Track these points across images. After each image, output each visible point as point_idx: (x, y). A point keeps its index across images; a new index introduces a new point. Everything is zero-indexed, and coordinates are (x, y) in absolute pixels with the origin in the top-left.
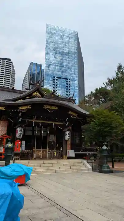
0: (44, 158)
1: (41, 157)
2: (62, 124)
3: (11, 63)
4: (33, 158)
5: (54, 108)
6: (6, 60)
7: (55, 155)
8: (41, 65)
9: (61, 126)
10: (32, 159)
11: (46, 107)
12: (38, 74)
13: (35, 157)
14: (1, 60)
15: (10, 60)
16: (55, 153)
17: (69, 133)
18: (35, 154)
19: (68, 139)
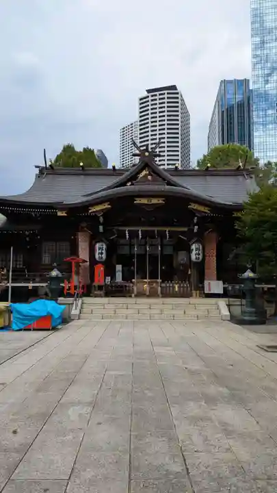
0: (153, 294)
1: (148, 293)
2: (186, 229)
3: (178, 93)
4: (133, 295)
5: (155, 201)
6: (166, 92)
7: (177, 289)
8: (246, 82)
9: (183, 233)
10: (131, 296)
11: (138, 201)
13: (135, 292)
14: (157, 93)
15: (176, 89)
16: (176, 286)
17: (197, 246)
18: (135, 288)
19: (196, 258)
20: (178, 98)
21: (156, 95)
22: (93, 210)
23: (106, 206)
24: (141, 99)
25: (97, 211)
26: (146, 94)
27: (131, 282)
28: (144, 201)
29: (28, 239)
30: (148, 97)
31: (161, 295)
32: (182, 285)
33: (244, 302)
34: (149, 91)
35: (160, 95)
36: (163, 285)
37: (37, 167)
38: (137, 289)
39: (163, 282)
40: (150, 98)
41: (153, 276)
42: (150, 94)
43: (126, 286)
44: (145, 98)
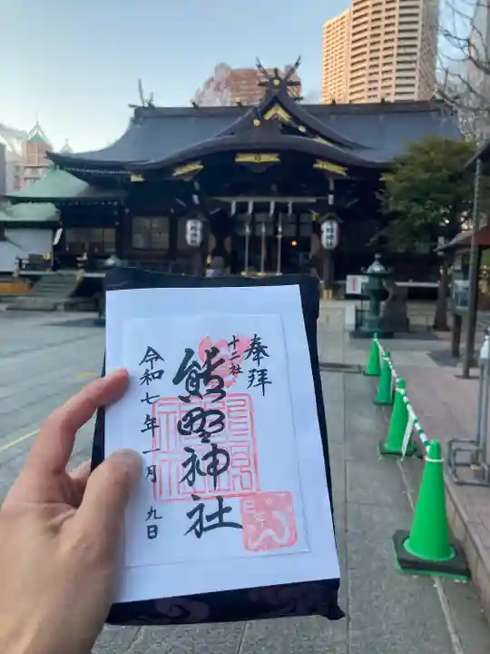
2: (313, 200)
5: (265, 158)
9: (312, 206)
11: (241, 159)
17: (329, 227)
19: (327, 244)
22: (179, 172)
23: (197, 166)
25: (183, 175)
28: (250, 158)
37: (131, 106)
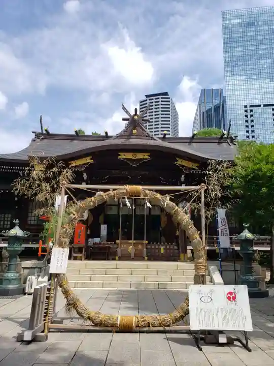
0: (138, 257)
1: (133, 256)
3: (169, 98)
4: (117, 258)
6: (160, 97)
7: (163, 251)
8: (220, 91)
10: (114, 259)
12: (217, 108)
13: (120, 255)
14: (154, 98)
15: (168, 95)
16: (162, 248)
18: (119, 250)
20: (169, 101)
21: (152, 99)
22: (74, 164)
23: (88, 160)
24: (141, 102)
26: (145, 98)
27: (115, 243)
28: (129, 156)
29: (16, 199)
30: (146, 100)
31: (146, 258)
32: (168, 247)
33: (238, 266)
34: (147, 96)
35: (156, 99)
36: (149, 247)
38: (121, 251)
39: (149, 243)
40: (148, 101)
41: (139, 237)
42: (148, 98)
43: (109, 247)
44: (144, 101)
